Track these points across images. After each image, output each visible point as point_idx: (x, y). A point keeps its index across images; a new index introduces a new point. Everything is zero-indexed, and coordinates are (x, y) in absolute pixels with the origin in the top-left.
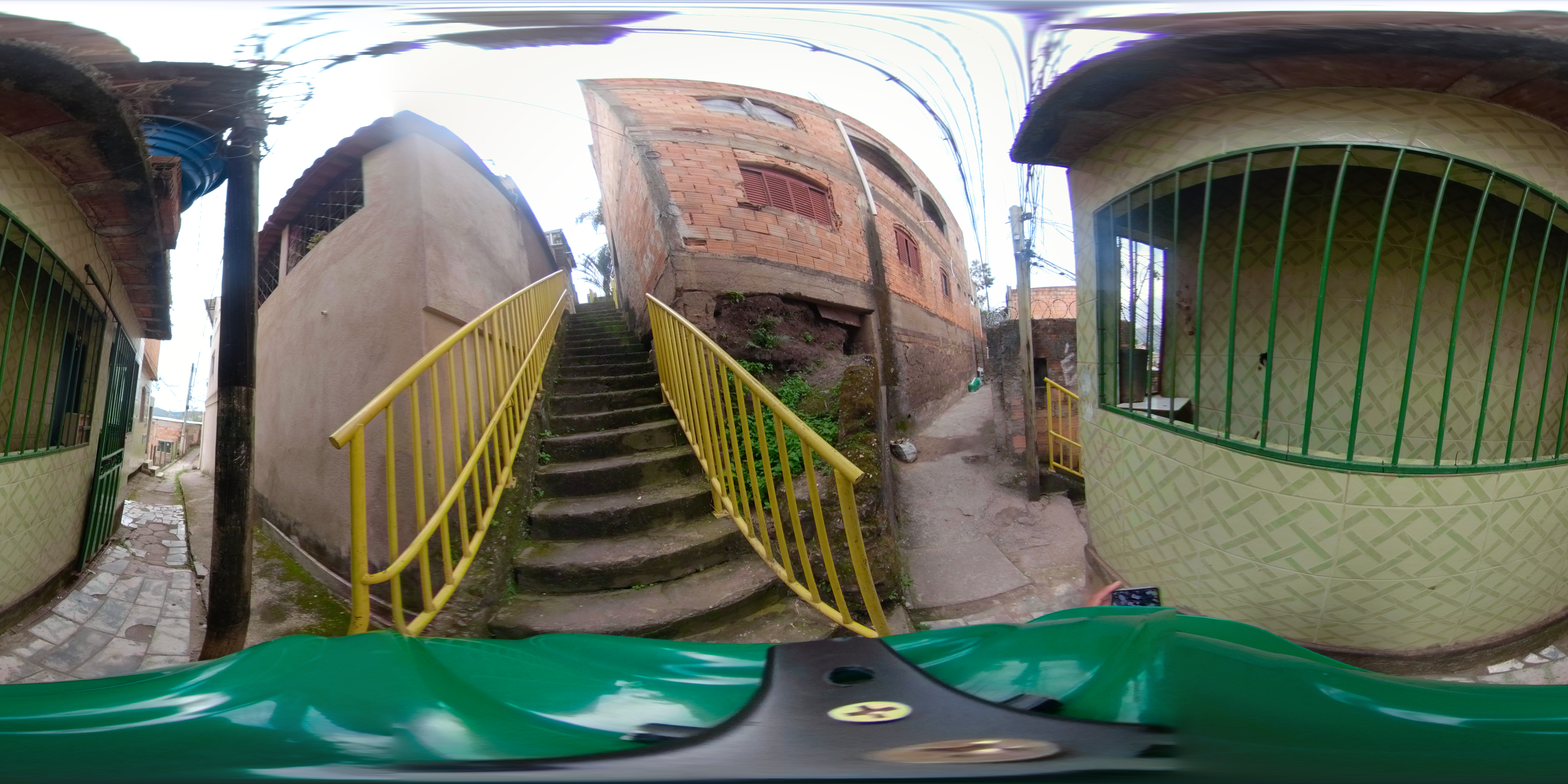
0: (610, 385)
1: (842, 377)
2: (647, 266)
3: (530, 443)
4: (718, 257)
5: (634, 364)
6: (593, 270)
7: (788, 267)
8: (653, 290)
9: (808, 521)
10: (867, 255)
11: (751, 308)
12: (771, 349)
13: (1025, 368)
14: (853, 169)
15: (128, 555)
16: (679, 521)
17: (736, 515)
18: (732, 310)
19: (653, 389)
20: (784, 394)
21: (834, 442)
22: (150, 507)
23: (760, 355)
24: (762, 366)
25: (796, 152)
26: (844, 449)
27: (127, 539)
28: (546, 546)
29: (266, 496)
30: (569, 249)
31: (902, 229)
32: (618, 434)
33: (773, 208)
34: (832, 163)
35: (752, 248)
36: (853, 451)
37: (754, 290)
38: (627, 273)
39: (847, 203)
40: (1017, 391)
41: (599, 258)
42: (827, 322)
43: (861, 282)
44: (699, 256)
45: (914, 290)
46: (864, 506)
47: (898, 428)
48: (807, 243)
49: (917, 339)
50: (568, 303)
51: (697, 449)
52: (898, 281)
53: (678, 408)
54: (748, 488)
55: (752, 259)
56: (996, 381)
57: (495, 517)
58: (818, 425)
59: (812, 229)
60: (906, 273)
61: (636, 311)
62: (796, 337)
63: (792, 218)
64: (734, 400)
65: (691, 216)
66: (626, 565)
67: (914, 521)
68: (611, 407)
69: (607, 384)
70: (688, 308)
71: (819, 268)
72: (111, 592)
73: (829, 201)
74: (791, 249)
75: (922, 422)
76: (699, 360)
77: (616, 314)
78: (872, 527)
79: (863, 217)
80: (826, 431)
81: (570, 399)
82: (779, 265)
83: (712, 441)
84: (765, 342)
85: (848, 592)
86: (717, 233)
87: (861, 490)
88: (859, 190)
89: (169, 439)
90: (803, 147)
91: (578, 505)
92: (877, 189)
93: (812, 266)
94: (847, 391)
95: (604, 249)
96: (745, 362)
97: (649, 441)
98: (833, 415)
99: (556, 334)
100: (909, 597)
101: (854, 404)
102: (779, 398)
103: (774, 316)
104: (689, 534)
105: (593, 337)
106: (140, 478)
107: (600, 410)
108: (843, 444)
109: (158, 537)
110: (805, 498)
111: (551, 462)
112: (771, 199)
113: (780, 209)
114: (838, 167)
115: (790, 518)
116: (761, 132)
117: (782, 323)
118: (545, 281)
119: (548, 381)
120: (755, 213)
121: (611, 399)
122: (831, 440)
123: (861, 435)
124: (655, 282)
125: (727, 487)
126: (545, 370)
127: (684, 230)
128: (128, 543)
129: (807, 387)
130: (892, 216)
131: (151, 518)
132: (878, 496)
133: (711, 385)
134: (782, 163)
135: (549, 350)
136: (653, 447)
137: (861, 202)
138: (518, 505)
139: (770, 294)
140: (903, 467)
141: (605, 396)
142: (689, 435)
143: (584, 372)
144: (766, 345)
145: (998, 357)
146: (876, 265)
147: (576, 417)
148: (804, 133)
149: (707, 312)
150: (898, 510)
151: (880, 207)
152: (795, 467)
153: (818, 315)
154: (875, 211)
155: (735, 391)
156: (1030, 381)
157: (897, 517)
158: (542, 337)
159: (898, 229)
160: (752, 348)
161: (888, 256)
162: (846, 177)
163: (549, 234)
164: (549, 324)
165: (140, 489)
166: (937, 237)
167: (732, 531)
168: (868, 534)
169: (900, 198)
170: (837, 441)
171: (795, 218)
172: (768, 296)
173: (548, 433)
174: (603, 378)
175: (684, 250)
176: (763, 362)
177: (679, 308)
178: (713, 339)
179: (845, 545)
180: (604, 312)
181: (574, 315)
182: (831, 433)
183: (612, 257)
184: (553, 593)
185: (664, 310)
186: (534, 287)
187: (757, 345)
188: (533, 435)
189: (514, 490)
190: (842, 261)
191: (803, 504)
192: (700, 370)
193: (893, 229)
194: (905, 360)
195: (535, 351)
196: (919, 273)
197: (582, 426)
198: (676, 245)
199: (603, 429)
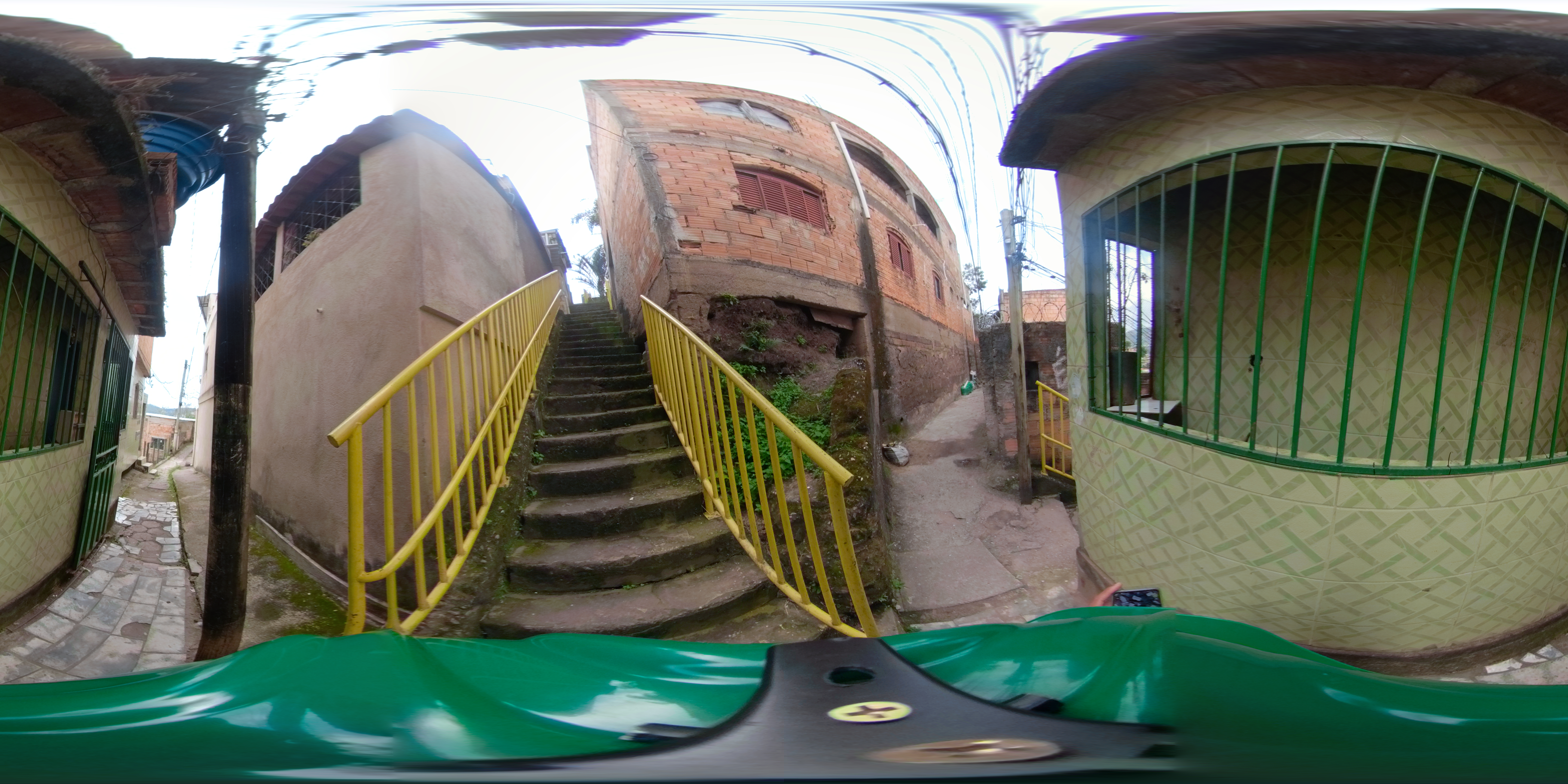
0: (604, 386)
1: (834, 381)
2: (642, 268)
3: (524, 443)
4: (712, 260)
5: (627, 365)
6: (587, 270)
7: (781, 270)
8: (647, 292)
9: (798, 523)
10: (859, 258)
11: (744, 310)
12: (764, 352)
13: (1017, 372)
14: (847, 172)
15: (123, 552)
16: (670, 522)
17: (727, 517)
18: (726, 313)
19: (646, 390)
20: (777, 397)
21: (826, 445)
22: (144, 504)
23: (753, 358)
24: (755, 368)
25: (792, 155)
26: (836, 452)
27: (121, 536)
28: (538, 545)
29: (260, 493)
30: (564, 249)
31: (895, 232)
32: (611, 435)
33: (768, 211)
34: (826, 166)
35: (746, 251)
36: (844, 454)
37: (747, 293)
38: (621, 274)
39: (840, 206)
40: (1008, 394)
41: (594, 258)
42: (820, 325)
43: (854, 286)
44: (694, 258)
45: (907, 293)
46: (855, 508)
47: (890, 432)
48: (801, 247)
49: (909, 343)
50: (562, 303)
51: (689, 451)
52: (891, 285)
53: (671, 409)
54: (740, 490)
55: (746, 262)
56: (988, 384)
57: (488, 516)
58: (810, 428)
59: (806, 232)
60: (899, 277)
61: (630, 312)
62: (789, 340)
63: (786, 221)
64: (727, 403)
65: (686, 218)
66: (618, 565)
67: (906, 525)
68: (605, 408)
69: (600, 385)
70: (682, 310)
71: (812, 271)
72: (106, 590)
73: (823, 204)
74: (785, 252)
75: (914, 425)
76: (692, 362)
77: (610, 315)
78: (863, 530)
79: (856, 221)
80: (818, 434)
81: (564, 399)
82: (772, 268)
83: (704, 443)
84: (758, 344)
85: (838, 594)
86: (712, 236)
87: (852, 493)
88: (852, 193)
89: (162, 436)
90: (799, 150)
91: (570, 504)
92: (870, 192)
93: (805, 270)
94: (839, 395)
95: (599, 250)
96: (738, 365)
97: (642, 442)
98: (825, 418)
99: (551, 334)
100: (900, 600)
101: (846, 407)
102: (771, 400)
103: (768, 319)
104: (680, 535)
105: (587, 338)
106: (134, 475)
107: (593, 411)
108: (835, 447)
109: (152, 534)
110: (796, 500)
111: (544, 462)
112: (766, 202)
113: (774, 212)
114: (833, 170)
115: (781, 520)
116: (757, 135)
117: (775, 326)
118: (540, 281)
119: (542, 381)
120: (749, 216)
121: (604, 400)
122: (822, 443)
123: (852, 438)
124: (649, 284)
125: (719, 489)
126: (539, 370)
127: (679, 232)
128: (122, 540)
129: (799, 390)
130: (885, 219)
131: (145, 515)
132: (869, 499)
133: (704, 387)
134: (777, 167)
135: (543, 350)
136: (645, 448)
137: (854, 205)
138: (511, 504)
139: (763, 297)
140: (895, 470)
141: (599, 397)
142: (682, 437)
143: (578, 373)
144: (759, 348)
145: (990, 361)
146: (869, 268)
147: (569, 417)
148: (800, 136)
149: (701, 315)
150: (890, 514)
151: (873, 210)
152: (787, 469)
153: (811, 318)
154: (868, 215)
155: (728, 394)
156: (1022, 384)
157: (888, 520)
158: (537, 337)
159: (891, 233)
160: (745, 351)
161: (881, 259)
162: (840, 180)
163: (544, 234)
164: (543, 324)
165: (133, 486)
166: (929, 240)
167: (723, 533)
168: (858, 537)
169: (893, 201)
170: (828, 444)
171: (789, 222)
172: (761, 299)
173: (542, 434)
174: (597, 379)
175: (678, 252)
176: (756, 364)
177: (673, 310)
178: (706, 342)
179: (836, 547)
180: (598, 313)
181: (568, 315)
182: (823, 436)
183: (607, 258)
184: (546, 592)
185: (658, 312)
186: (529, 287)
187: (750, 347)
188: (527, 435)
189: (507, 489)
190: (835, 264)
191: (793, 506)
192: (694, 372)
193: (886, 233)
194: (897, 364)
195: (529, 351)
196: (912, 276)
197: (575, 427)
198: (671, 247)
199: (596, 430)
